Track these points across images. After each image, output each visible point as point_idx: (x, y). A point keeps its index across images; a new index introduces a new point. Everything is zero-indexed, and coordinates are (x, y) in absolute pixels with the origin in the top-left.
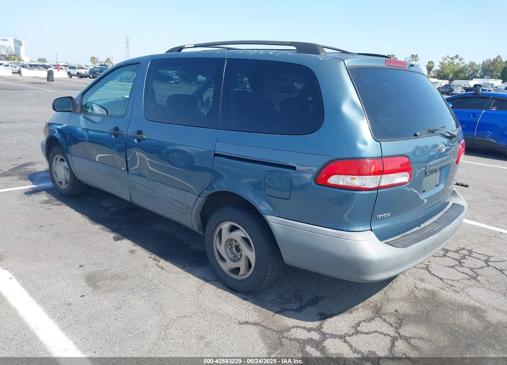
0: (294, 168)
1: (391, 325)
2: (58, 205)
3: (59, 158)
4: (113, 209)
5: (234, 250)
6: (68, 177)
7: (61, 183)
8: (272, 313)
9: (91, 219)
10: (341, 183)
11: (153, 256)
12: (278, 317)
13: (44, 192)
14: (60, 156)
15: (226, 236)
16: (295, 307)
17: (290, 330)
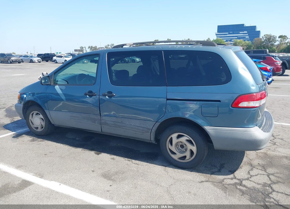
0: (219, 101)
1: (261, 170)
2: (41, 141)
3: (35, 113)
4: (77, 139)
5: (180, 147)
6: (43, 124)
7: (37, 128)
8: (210, 175)
9: (71, 146)
10: (245, 106)
11: (126, 159)
12: (213, 176)
13: (24, 135)
14: (35, 111)
15: (175, 141)
16: (217, 170)
17: (224, 181)
